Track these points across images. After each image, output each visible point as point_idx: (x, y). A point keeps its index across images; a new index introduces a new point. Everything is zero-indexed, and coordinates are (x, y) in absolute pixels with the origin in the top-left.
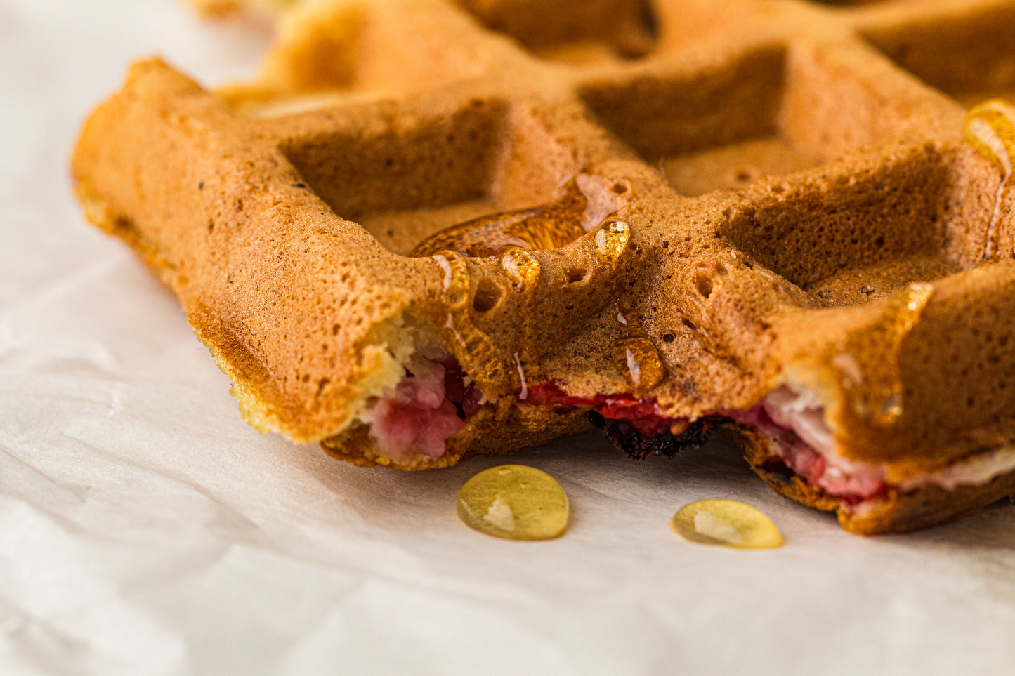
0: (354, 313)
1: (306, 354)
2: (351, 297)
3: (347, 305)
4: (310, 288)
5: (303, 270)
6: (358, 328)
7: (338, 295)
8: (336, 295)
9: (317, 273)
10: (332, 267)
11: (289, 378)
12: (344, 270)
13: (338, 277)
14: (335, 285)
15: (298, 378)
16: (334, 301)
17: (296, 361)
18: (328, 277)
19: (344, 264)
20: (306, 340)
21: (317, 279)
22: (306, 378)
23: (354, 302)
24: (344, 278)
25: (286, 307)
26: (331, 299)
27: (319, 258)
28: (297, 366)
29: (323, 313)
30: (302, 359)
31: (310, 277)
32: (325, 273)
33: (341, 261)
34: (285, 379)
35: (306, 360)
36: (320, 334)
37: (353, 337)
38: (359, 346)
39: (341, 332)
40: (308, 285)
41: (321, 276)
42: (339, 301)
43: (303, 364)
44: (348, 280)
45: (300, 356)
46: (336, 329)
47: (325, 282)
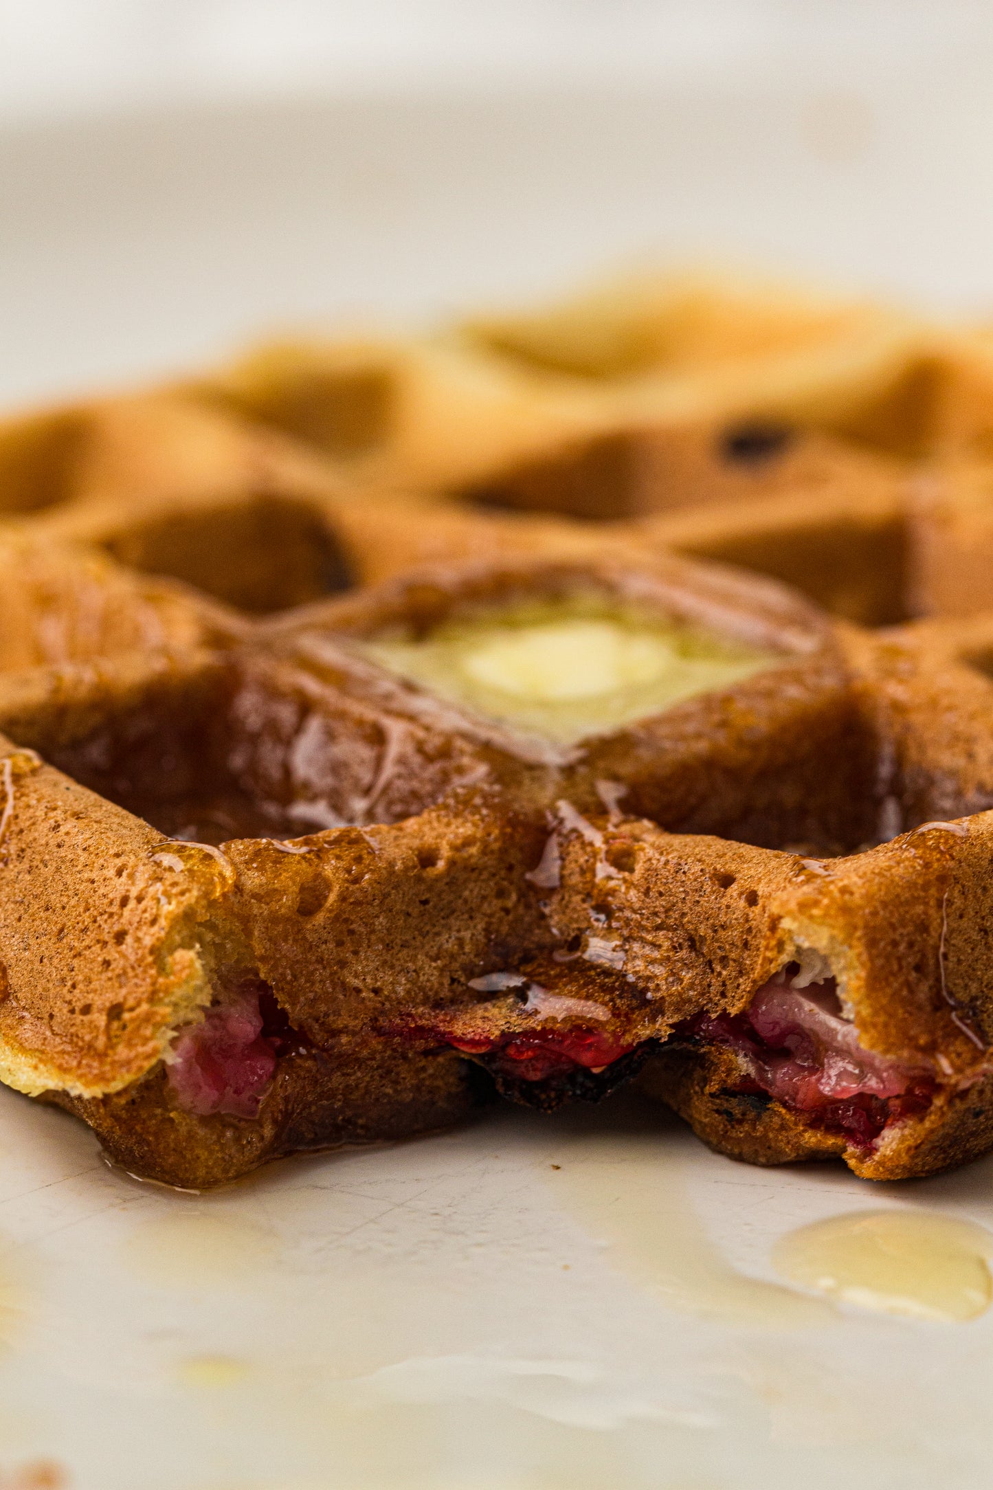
0: (145, 911)
1: (80, 977)
2: (134, 893)
3: (132, 904)
4: (71, 893)
5: (58, 869)
6: (155, 929)
7: (117, 895)
8: (111, 896)
9: (79, 872)
10: (101, 861)
11: (56, 1012)
12: (119, 862)
13: (111, 873)
14: (107, 883)
15: (72, 1011)
16: (111, 903)
17: (65, 990)
18: (94, 875)
19: (117, 855)
20: (75, 962)
21: (80, 879)
22: (86, 1010)
23: (140, 899)
24: (119, 873)
25: (38, 923)
26: (106, 901)
27: (80, 852)
28: (68, 997)
29: (95, 921)
30: (74, 986)
31: (69, 879)
32: (91, 871)
33: (112, 852)
34: (51, 1016)
35: (81, 986)
36: (97, 948)
37: (148, 941)
38: (159, 953)
39: (129, 939)
40: (67, 889)
41: (86, 875)
42: (117, 902)
43: (76, 991)
44: (125, 874)
45: (69, 984)
46: (120, 937)
47: (93, 882)
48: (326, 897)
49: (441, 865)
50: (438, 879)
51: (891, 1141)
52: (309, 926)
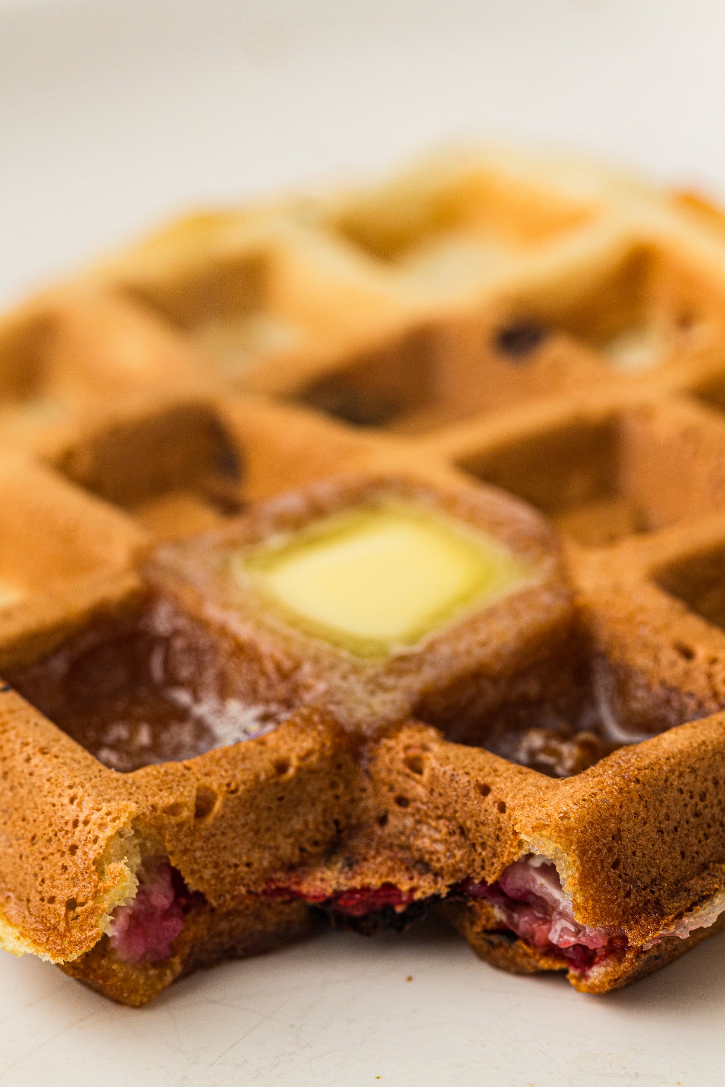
0: (89, 832)
1: (47, 876)
2: (81, 819)
3: (81, 826)
4: (39, 811)
5: (30, 792)
6: (96, 846)
7: (70, 818)
8: (67, 818)
9: (45, 796)
10: (59, 791)
11: (31, 898)
12: (71, 792)
13: (66, 800)
14: (64, 807)
15: (42, 900)
16: (66, 823)
17: (38, 883)
18: (55, 800)
19: (70, 787)
20: (44, 863)
21: (46, 802)
22: (52, 900)
23: (86, 823)
24: (72, 801)
25: (17, 828)
26: (63, 821)
27: (45, 781)
28: (40, 888)
29: (56, 835)
30: (43, 881)
31: (38, 800)
32: (53, 797)
33: (67, 784)
34: (28, 901)
35: (48, 882)
36: (58, 855)
37: (92, 855)
38: (99, 865)
39: (79, 852)
40: (36, 808)
41: (50, 799)
42: (70, 824)
43: (45, 885)
44: (76, 802)
45: (40, 879)
46: (73, 849)
47: (54, 805)
48: (213, 804)
49: (291, 772)
50: (290, 781)
51: (597, 974)
52: (203, 826)
